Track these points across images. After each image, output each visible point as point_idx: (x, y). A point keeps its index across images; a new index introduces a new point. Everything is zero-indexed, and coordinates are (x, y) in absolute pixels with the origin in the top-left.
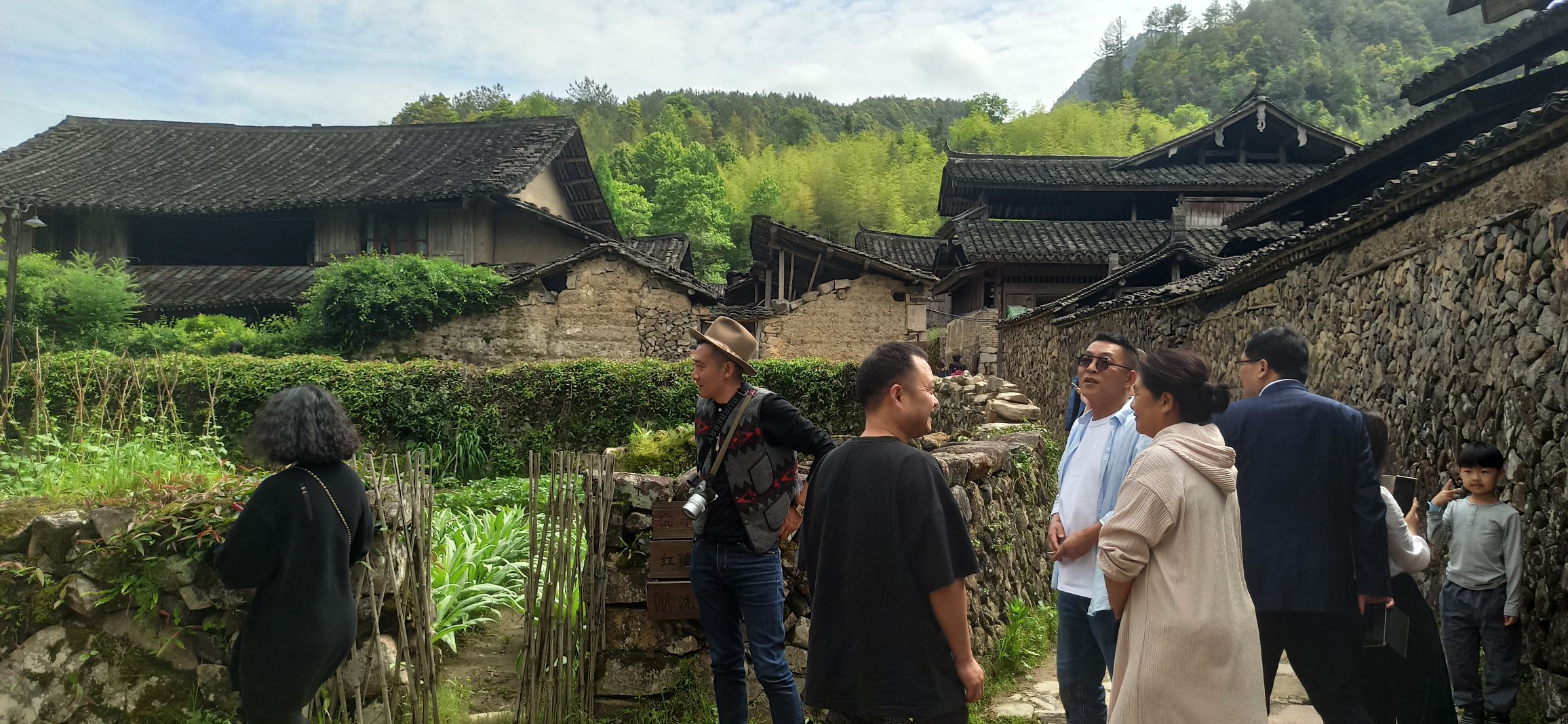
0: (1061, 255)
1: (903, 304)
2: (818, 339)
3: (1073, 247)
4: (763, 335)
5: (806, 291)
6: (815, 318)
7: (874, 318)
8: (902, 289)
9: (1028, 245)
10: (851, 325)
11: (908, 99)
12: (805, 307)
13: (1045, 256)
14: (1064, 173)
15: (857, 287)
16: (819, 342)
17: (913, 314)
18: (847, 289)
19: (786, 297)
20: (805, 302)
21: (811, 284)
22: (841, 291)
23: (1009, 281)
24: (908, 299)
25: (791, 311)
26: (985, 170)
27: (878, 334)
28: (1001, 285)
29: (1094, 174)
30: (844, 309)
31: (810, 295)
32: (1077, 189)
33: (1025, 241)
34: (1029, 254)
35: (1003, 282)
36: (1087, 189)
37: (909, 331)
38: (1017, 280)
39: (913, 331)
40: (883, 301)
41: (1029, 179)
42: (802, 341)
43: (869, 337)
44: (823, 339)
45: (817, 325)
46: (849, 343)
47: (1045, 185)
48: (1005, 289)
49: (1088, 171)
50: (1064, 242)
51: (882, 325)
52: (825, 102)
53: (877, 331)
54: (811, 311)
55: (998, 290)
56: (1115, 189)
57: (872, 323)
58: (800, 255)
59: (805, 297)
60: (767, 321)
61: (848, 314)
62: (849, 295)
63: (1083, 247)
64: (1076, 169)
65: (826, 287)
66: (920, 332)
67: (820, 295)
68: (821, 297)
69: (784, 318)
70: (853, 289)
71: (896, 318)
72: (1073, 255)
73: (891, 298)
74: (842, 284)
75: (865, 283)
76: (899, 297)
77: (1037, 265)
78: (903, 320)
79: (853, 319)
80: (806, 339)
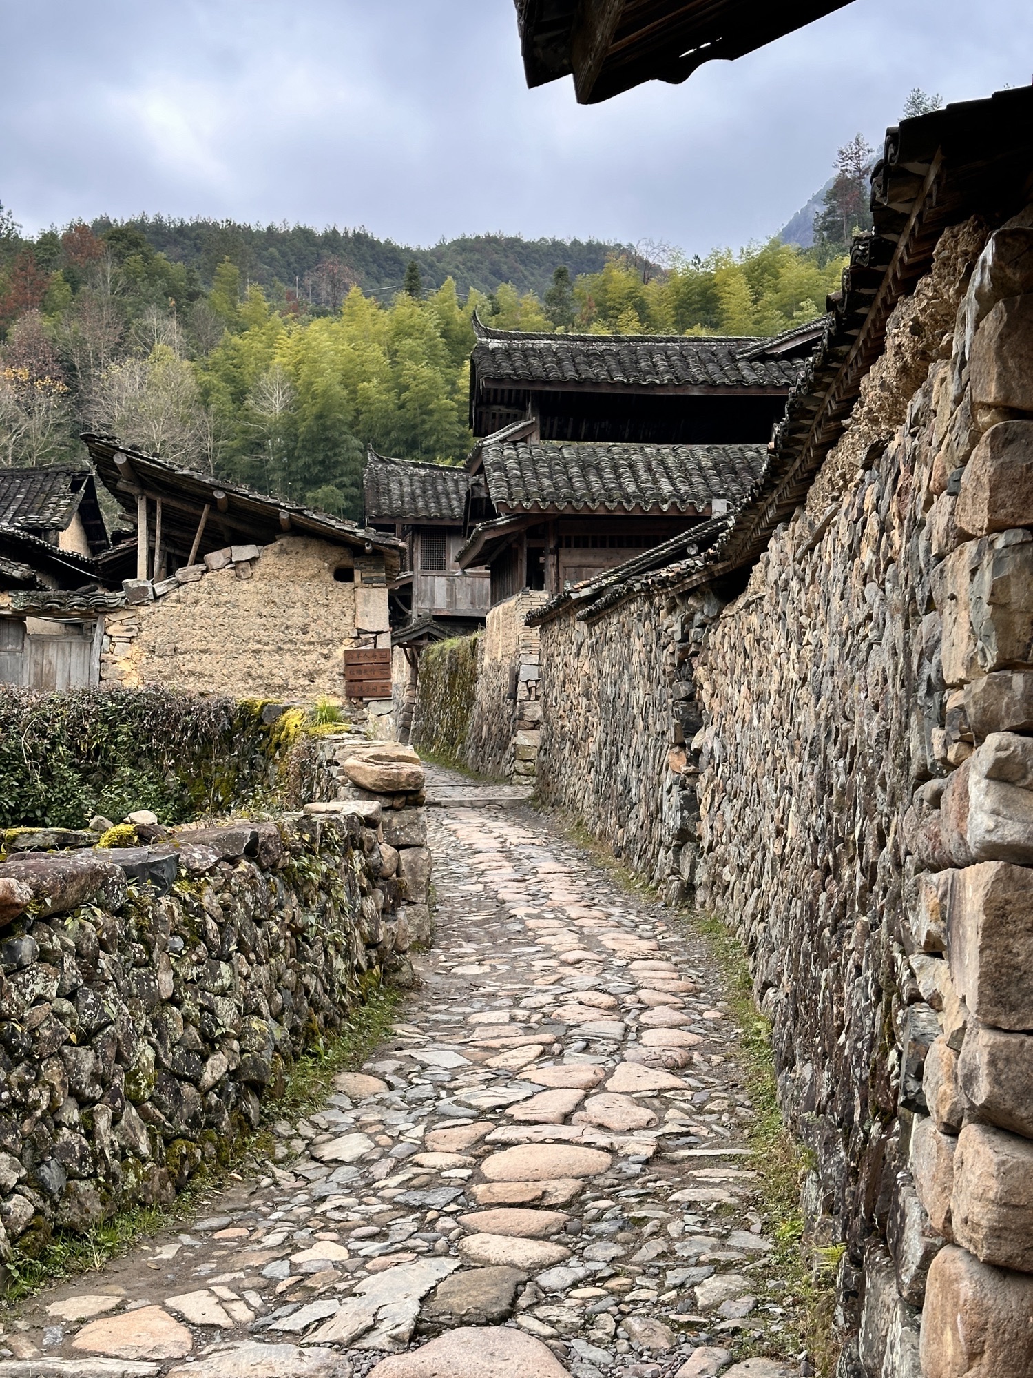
0: (647, 502)
1: (349, 585)
2: (201, 646)
3: (667, 489)
4: (106, 639)
5: (183, 563)
6: (197, 610)
7: (299, 610)
8: (347, 562)
9: (596, 487)
10: (259, 621)
11: (525, 240)
12: (180, 592)
13: (620, 503)
14: (662, 365)
15: (269, 557)
16: (205, 651)
17: (366, 601)
18: (253, 561)
19: (150, 575)
20: (180, 584)
21: (192, 554)
22: (243, 566)
23: (568, 546)
24: (357, 579)
25: (156, 598)
26: (533, 360)
27: (308, 638)
28: (556, 552)
29: (711, 367)
30: (249, 592)
31: (190, 571)
32: (680, 392)
33: (592, 478)
34: (594, 501)
35: (558, 546)
36: (695, 392)
37: (361, 631)
38: (582, 543)
39: (367, 632)
40: (315, 582)
41: (603, 375)
42: (175, 650)
43: (291, 641)
44: (212, 646)
45: (202, 622)
46: (256, 652)
47: (627, 385)
48: (562, 558)
49: (703, 363)
50: (655, 481)
51: (314, 621)
52: (388, 243)
53: (305, 631)
54: (190, 599)
55: (551, 560)
56: (740, 392)
57: (297, 617)
58: (174, 504)
59: (179, 574)
60: (112, 617)
61: (254, 603)
62: (258, 570)
63: (684, 488)
64: (683, 357)
65: (216, 558)
66: (378, 633)
67: (207, 571)
68: (207, 575)
69: (143, 611)
70: (263, 561)
71: (337, 610)
72: (665, 502)
73: (329, 577)
74: (245, 552)
75: (283, 551)
76: (343, 575)
77: (610, 518)
78: (350, 613)
79: (265, 611)
80: (182, 647)
